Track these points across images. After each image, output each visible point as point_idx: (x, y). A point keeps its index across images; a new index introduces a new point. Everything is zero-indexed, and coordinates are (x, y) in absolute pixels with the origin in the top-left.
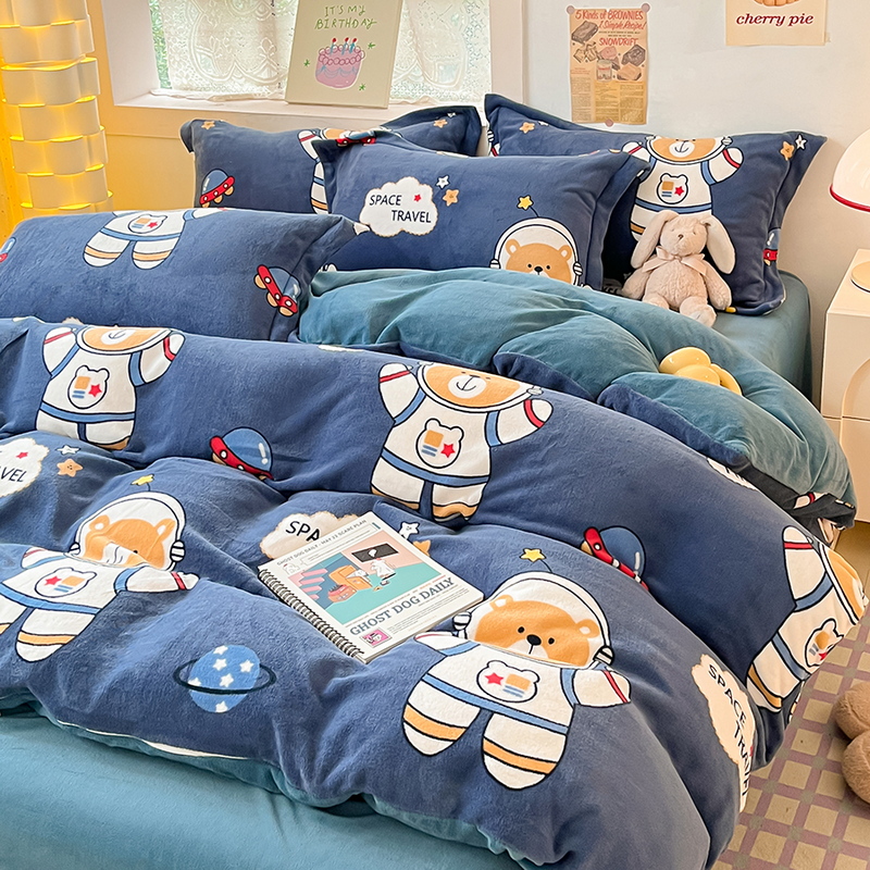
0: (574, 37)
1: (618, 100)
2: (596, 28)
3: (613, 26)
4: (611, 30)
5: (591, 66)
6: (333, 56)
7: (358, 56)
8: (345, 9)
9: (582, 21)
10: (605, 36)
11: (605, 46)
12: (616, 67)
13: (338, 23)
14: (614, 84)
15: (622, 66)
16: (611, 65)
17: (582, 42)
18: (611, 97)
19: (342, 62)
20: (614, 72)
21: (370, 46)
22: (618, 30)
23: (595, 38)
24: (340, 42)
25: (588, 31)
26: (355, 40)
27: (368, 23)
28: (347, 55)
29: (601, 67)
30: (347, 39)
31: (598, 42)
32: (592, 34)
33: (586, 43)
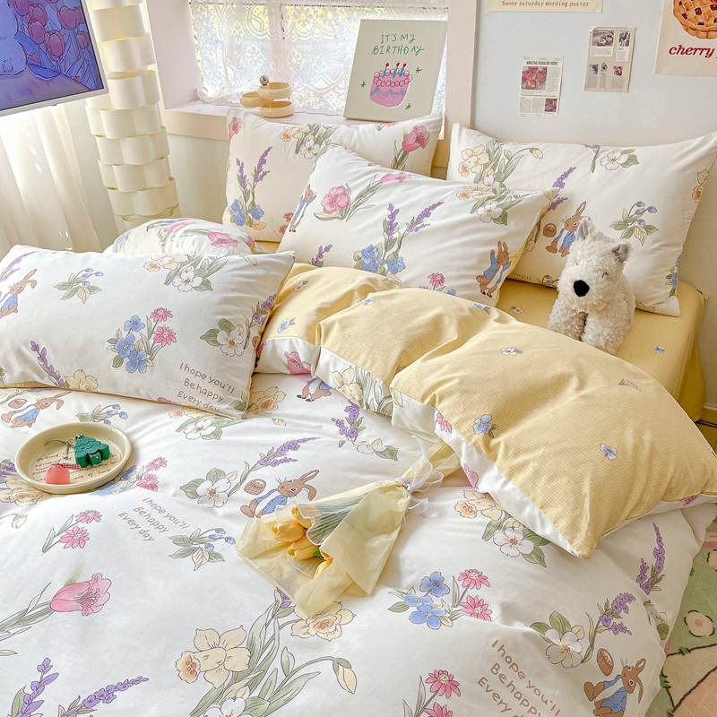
6: (385, 79)
7: (406, 78)
8: (398, 37)
13: (391, 50)
19: (393, 84)
21: (418, 70)
24: (392, 67)
26: (405, 65)
27: (417, 50)
28: (397, 78)
30: (398, 64)
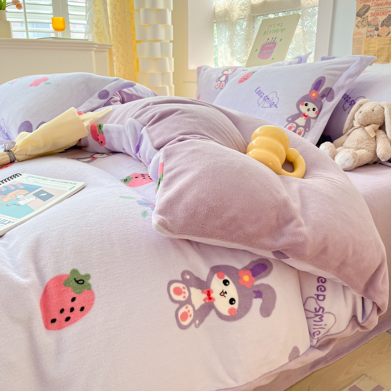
0: (358, 15)
1: (376, 49)
2: (369, 8)
3: (378, 5)
4: (376, 7)
5: (364, 30)
9: (363, 4)
10: (373, 11)
11: (373, 17)
12: (377, 29)
14: (375, 40)
15: (380, 28)
16: (374, 28)
17: (361, 17)
18: (372, 47)
20: (376, 32)
22: (381, 7)
23: (368, 14)
25: (365, 10)
29: (369, 30)
31: (369, 16)
32: (367, 11)
33: (363, 17)
